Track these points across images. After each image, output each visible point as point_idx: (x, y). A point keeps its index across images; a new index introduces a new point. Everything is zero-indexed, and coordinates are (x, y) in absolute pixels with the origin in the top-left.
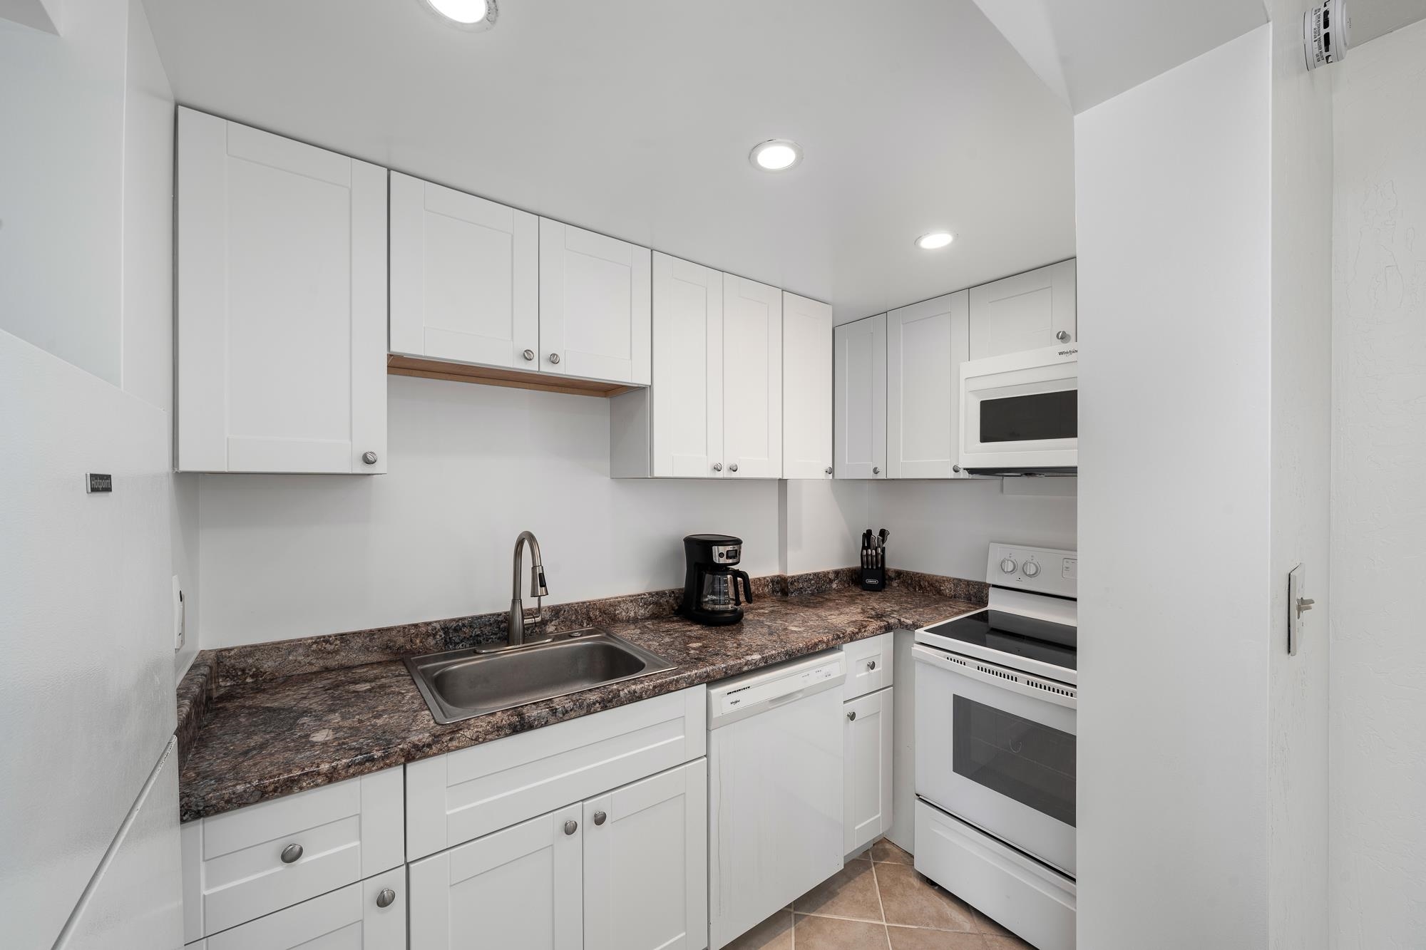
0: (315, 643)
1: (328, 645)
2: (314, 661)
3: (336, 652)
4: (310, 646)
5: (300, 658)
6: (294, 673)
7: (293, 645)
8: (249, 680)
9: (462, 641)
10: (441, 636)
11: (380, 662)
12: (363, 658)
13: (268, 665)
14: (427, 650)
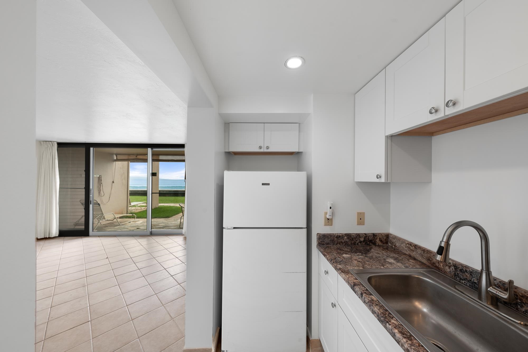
0: (408, 244)
1: (411, 247)
2: (407, 250)
3: (413, 251)
4: (407, 244)
5: (404, 247)
6: (402, 251)
7: (403, 241)
8: (393, 246)
9: (464, 280)
10: (453, 269)
11: (425, 264)
12: (420, 258)
13: (397, 244)
14: (445, 272)
